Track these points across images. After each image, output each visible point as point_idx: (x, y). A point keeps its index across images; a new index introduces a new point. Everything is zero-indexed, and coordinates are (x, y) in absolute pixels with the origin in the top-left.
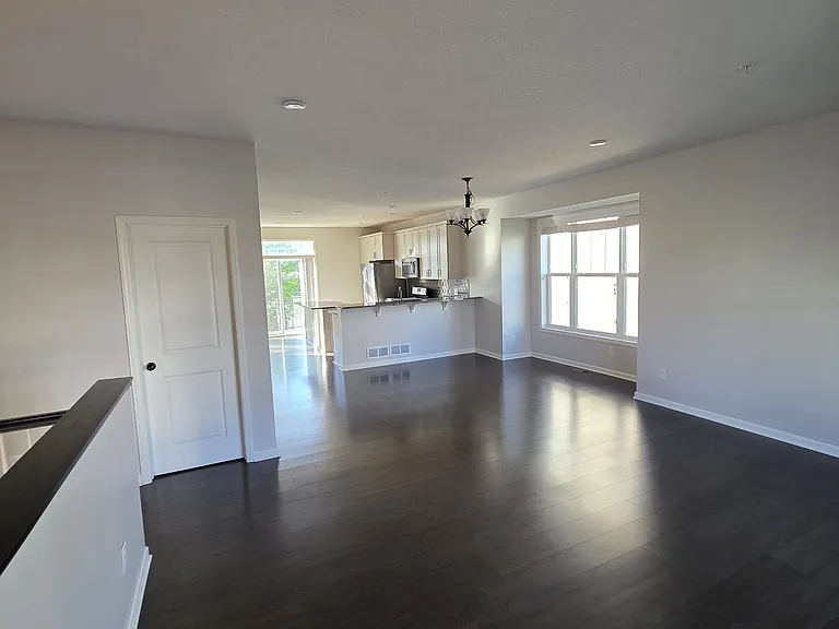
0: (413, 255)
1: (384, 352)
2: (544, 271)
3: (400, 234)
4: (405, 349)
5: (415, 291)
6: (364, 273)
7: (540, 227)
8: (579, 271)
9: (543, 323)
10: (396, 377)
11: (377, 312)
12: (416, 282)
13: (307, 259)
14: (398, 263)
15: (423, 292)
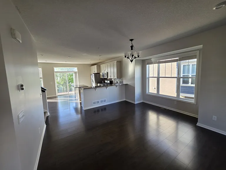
0: (106, 71)
1: (98, 102)
2: (147, 76)
3: (102, 66)
4: (105, 101)
5: (106, 81)
6: (92, 77)
7: (146, 62)
8: (160, 76)
9: (147, 92)
10: (102, 110)
11: (96, 89)
12: (106, 79)
13: (75, 73)
14: (101, 74)
15: (109, 82)
